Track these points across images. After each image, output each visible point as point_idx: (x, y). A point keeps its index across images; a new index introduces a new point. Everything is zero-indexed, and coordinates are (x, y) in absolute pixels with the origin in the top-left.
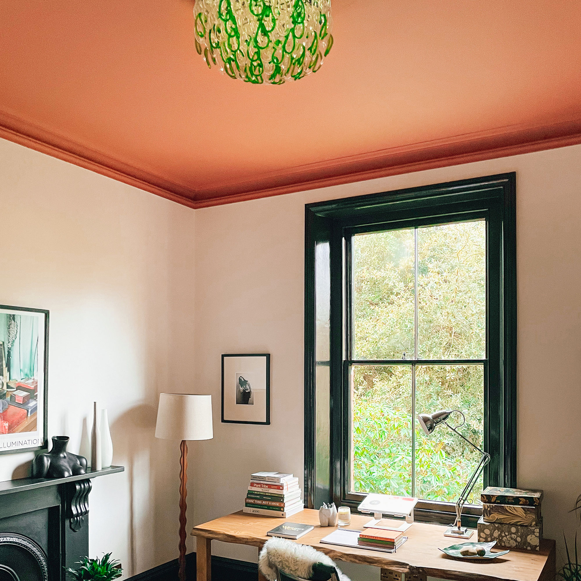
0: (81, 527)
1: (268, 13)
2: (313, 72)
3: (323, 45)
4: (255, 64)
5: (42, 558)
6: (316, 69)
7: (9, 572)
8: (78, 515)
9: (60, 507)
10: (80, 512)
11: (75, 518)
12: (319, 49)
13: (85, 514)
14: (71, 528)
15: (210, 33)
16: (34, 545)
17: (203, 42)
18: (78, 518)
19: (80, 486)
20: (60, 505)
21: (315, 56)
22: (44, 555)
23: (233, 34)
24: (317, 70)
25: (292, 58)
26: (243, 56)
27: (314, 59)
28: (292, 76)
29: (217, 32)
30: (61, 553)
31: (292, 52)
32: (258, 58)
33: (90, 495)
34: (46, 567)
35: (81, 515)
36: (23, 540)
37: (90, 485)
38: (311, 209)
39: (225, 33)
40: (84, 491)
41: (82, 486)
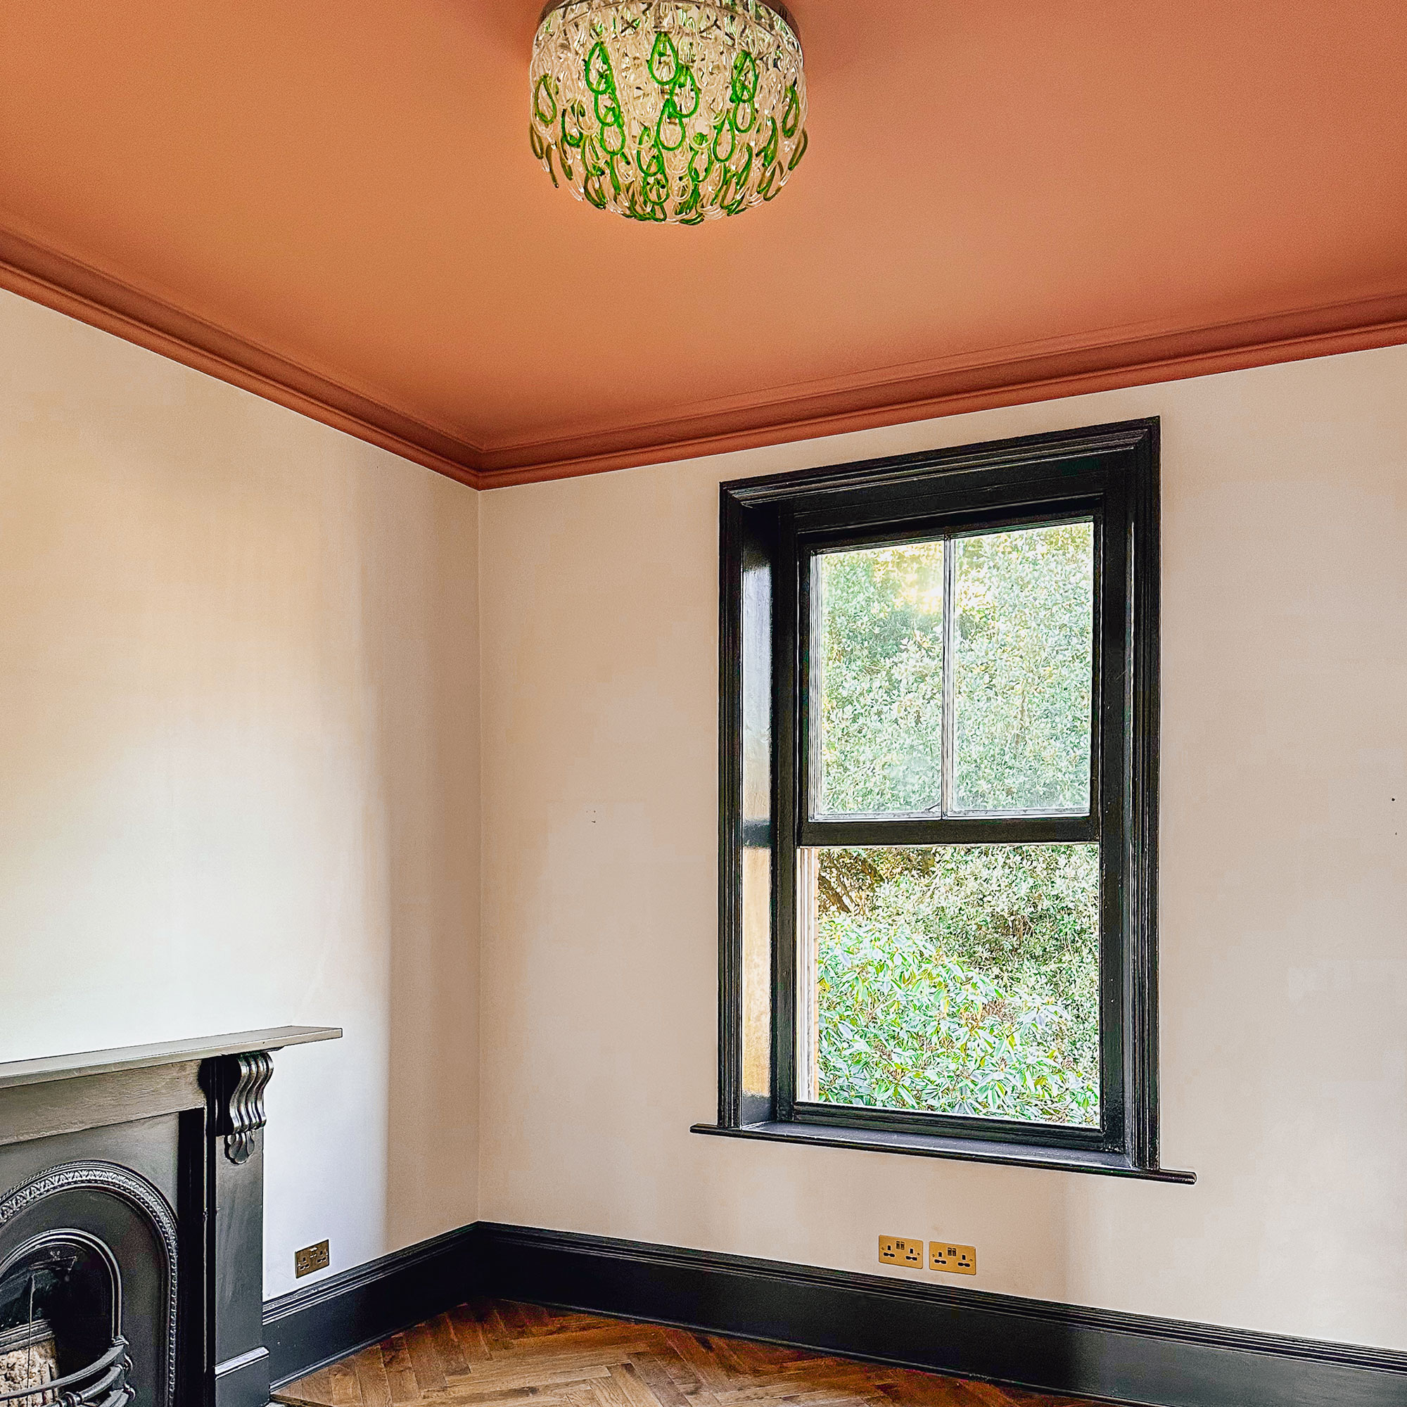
0: (248, 1156)
1: (682, 80)
2: (765, 199)
3: (786, 147)
4: (651, 180)
5: (165, 1220)
6: (769, 195)
7: (97, 1248)
8: (242, 1129)
9: (206, 1111)
10: (247, 1122)
11: (237, 1135)
12: (779, 156)
13: (257, 1128)
14: (227, 1155)
15: (563, 115)
16: (151, 1192)
17: (548, 134)
18: (243, 1135)
19: (249, 1065)
20: (206, 1107)
21: (770, 169)
22: (169, 1213)
23: (610, 119)
24: (774, 195)
25: (727, 171)
26: (628, 163)
27: (768, 174)
28: (722, 208)
29: (580, 116)
30: (206, 1209)
31: (726, 160)
32: (659, 170)
33: (268, 1089)
34: (175, 1239)
35: (249, 1130)
36: (127, 1178)
37: (270, 1067)
38: (732, 492)
39: (594, 118)
40: (257, 1078)
41: (254, 1067)
